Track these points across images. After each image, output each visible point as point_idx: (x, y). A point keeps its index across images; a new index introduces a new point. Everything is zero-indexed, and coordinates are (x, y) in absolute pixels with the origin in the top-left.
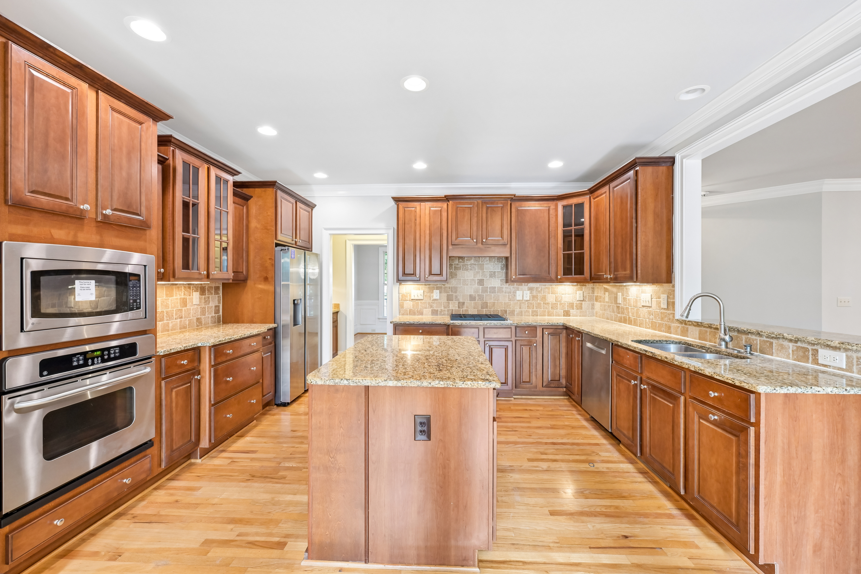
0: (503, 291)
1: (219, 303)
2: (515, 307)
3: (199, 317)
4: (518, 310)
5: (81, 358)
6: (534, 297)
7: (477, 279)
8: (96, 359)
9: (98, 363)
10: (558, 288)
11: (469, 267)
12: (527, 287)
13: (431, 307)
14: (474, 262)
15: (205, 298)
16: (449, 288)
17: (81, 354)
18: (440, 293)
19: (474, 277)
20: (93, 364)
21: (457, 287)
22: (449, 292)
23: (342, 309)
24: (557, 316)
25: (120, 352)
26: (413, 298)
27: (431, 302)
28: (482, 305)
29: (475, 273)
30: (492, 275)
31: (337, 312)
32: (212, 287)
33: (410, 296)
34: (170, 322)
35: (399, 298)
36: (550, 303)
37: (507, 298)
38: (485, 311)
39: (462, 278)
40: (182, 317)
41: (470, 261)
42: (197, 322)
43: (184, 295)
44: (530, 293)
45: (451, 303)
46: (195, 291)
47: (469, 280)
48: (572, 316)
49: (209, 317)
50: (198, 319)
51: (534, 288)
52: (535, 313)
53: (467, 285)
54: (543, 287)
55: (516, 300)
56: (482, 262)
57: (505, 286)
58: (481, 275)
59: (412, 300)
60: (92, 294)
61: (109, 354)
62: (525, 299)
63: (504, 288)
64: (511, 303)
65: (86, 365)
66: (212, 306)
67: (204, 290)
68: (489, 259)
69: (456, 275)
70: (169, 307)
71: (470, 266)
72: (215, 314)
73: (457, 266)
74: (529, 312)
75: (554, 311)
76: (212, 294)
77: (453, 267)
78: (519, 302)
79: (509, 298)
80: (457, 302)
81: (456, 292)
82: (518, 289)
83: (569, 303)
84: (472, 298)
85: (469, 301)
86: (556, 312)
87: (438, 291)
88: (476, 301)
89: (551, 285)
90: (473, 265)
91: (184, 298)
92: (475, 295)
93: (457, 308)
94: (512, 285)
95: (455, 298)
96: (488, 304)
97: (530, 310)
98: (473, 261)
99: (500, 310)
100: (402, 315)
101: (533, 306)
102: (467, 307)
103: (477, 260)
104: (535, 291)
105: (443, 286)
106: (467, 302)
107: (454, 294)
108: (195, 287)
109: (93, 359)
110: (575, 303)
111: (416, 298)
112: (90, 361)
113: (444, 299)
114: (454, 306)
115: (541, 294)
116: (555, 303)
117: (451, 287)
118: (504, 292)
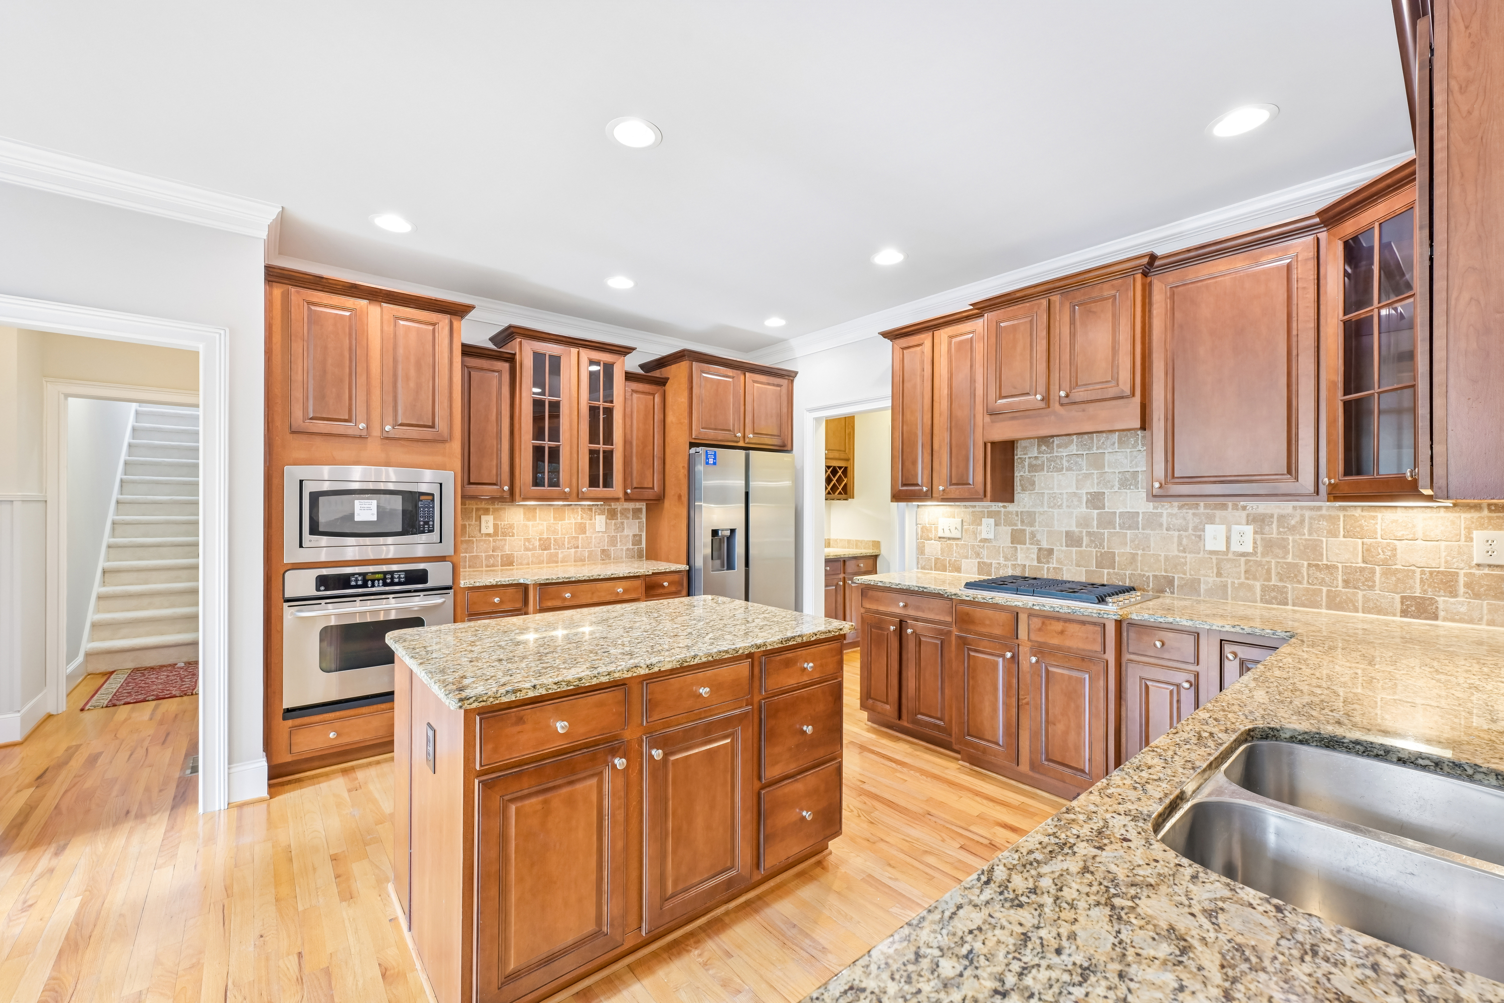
0: (1161, 525)
1: (641, 530)
2: (1202, 572)
3: (606, 548)
4: (1210, 580)
5: (360, 578)
6: (1269, 546)
7: (1084, 492)
8: (376, 581)
9: (379, 586)
10: (1374, 518)
11: (1065, 464)
12: (1244, 514)
13: (978, 555)
14: (1077, 451)
15: (615, 524)
16: (1017, 516)
17: (360, 574)
18: (996, 525)
19: (1077, 488)
20: (373, 586)
21: (1035, 513)
22: (1016, 525)
23: (884, 552)
24: (1369, 612)
25: (406, 577)
26: (941, 534)
27: (978, 545)
28: (1099, 559)
29: (1080, 477)
30: (1127, 480)
31: (875, 557)
32: (629, 509)
33: (936, 529)
34: (560, 551)
35: (917, 534)
36: (1340, 565)
37: (1175, 545)
38: (1108, 574)
39: (1046, 491)
40: (578, 547)
41: (1066, 447)
42: (601, 554)
43: (582, 518)
44: (1255, 533)
45: (1021, 549)
46: (599, 514)
47: (1065, 496)
48: (1445, 619)
49: (622, 549)
50: (603, 551)
51: (1272, 516)
52: (1273, 594)
53: (1059, 506)
54: (1308, 514)
55: (1204, 550)
56: (1098, 448)
57: (1169, 511)
58: (1096, 481)
59: (940, 538)
60: (373, 514)
61: (392, 578)
62: (1235, 547)
63: (1165, 515)
64: (1188, 560)
65: (365, 585)
66: (628, 536)
67: (614, 513)
68: (1120, 439)
69: (1033, 484)
70: (558, 533)
71: (1068, 461)
72: (633, 545)
73: (1034, 462)
74: (1250, 588)
75: (1355, 594)
76: (628, 518)
77: (1026, 464)
78: (1214, 557)
79: (1180, 543)
80: (1035, 549)
81: (1032, 524)
82: (1211, 520)
83: (1431, 573)
84: (1072, 540)
85: (1064, 548)
86: (1366, 600)
87: (992, 521)
88: (1084, 548)
89: (1344, 508)
90: (1074, 457)
91: (581, 523)
92: (1081, 532)
93: (1035, 563)
94: (1189, 509)
95: (1030, 538)
96: (1117, 559)
97: (1258, 585)
98: (1075, 447)
99: (1151, 574)
100: (922, 569)
101: (1269, 571)
102: (1059, 561)
103: (1085, 445)
104: (1274, 526)
105: (1003, 509)
106: (1060, 550)
107: (1028, 528)
108: (600, 509)
109: (373, 581)
110: (1462, 572)
111: (947, 534)
112: (370, 583)
113: (1005, 541)
114: (1027, 557)
115: (1298, 537)
116: (1362, 570)
117: (1022, 512)
118: (1165, 526)
